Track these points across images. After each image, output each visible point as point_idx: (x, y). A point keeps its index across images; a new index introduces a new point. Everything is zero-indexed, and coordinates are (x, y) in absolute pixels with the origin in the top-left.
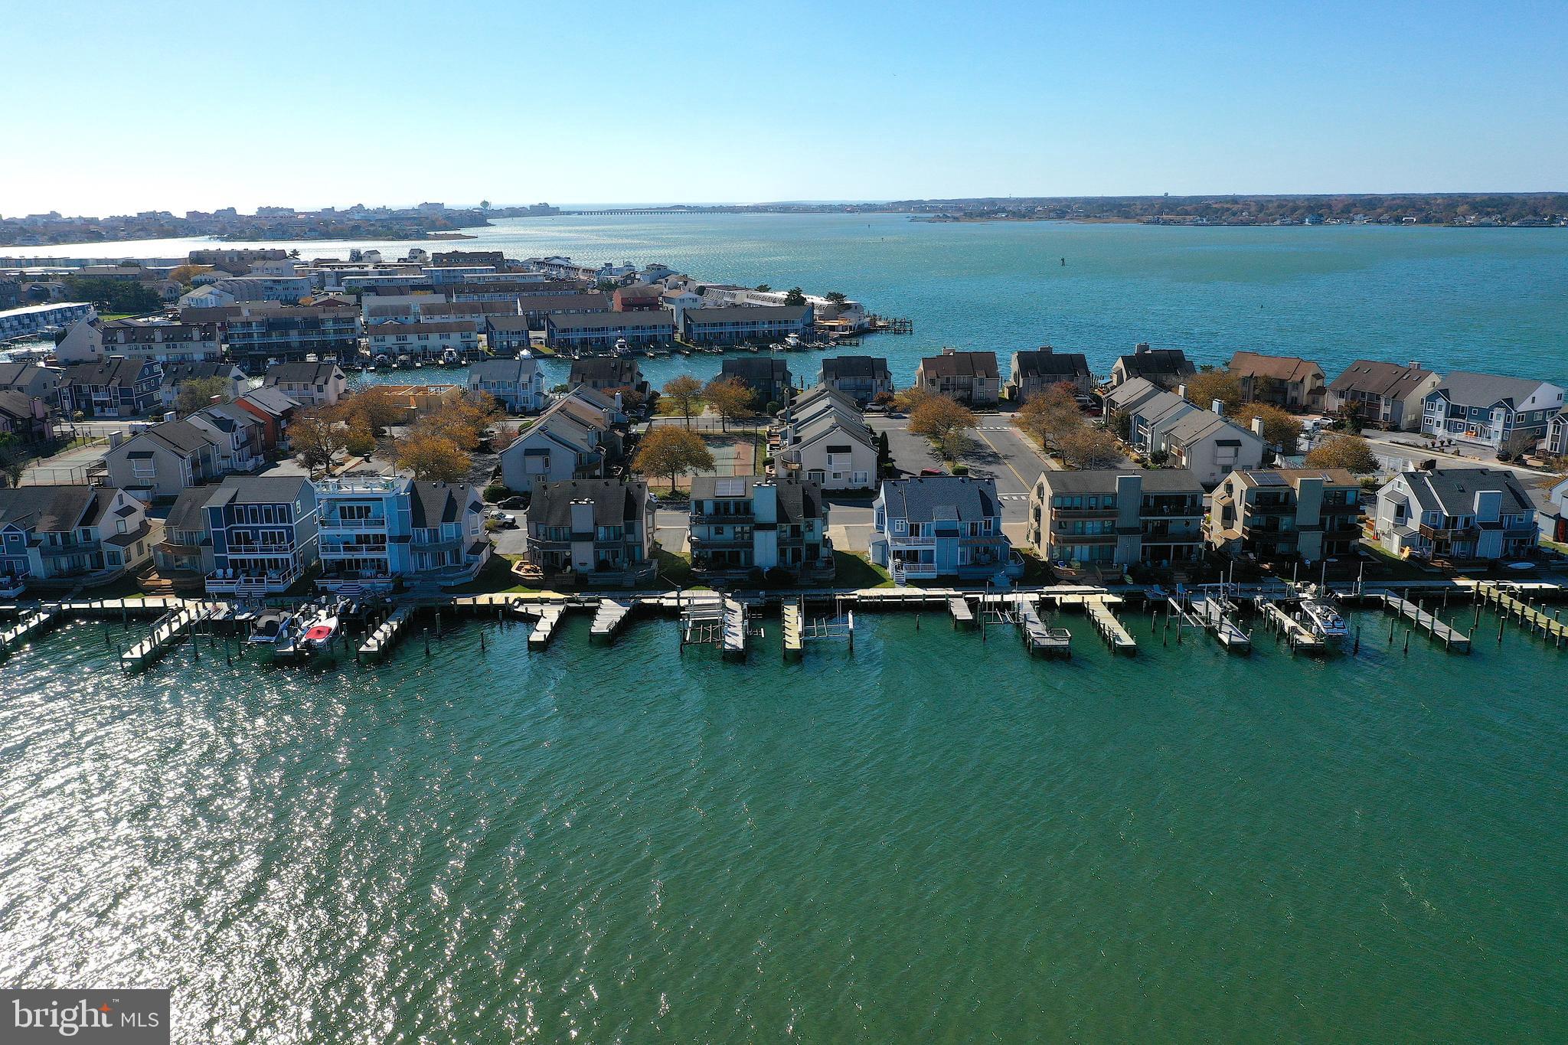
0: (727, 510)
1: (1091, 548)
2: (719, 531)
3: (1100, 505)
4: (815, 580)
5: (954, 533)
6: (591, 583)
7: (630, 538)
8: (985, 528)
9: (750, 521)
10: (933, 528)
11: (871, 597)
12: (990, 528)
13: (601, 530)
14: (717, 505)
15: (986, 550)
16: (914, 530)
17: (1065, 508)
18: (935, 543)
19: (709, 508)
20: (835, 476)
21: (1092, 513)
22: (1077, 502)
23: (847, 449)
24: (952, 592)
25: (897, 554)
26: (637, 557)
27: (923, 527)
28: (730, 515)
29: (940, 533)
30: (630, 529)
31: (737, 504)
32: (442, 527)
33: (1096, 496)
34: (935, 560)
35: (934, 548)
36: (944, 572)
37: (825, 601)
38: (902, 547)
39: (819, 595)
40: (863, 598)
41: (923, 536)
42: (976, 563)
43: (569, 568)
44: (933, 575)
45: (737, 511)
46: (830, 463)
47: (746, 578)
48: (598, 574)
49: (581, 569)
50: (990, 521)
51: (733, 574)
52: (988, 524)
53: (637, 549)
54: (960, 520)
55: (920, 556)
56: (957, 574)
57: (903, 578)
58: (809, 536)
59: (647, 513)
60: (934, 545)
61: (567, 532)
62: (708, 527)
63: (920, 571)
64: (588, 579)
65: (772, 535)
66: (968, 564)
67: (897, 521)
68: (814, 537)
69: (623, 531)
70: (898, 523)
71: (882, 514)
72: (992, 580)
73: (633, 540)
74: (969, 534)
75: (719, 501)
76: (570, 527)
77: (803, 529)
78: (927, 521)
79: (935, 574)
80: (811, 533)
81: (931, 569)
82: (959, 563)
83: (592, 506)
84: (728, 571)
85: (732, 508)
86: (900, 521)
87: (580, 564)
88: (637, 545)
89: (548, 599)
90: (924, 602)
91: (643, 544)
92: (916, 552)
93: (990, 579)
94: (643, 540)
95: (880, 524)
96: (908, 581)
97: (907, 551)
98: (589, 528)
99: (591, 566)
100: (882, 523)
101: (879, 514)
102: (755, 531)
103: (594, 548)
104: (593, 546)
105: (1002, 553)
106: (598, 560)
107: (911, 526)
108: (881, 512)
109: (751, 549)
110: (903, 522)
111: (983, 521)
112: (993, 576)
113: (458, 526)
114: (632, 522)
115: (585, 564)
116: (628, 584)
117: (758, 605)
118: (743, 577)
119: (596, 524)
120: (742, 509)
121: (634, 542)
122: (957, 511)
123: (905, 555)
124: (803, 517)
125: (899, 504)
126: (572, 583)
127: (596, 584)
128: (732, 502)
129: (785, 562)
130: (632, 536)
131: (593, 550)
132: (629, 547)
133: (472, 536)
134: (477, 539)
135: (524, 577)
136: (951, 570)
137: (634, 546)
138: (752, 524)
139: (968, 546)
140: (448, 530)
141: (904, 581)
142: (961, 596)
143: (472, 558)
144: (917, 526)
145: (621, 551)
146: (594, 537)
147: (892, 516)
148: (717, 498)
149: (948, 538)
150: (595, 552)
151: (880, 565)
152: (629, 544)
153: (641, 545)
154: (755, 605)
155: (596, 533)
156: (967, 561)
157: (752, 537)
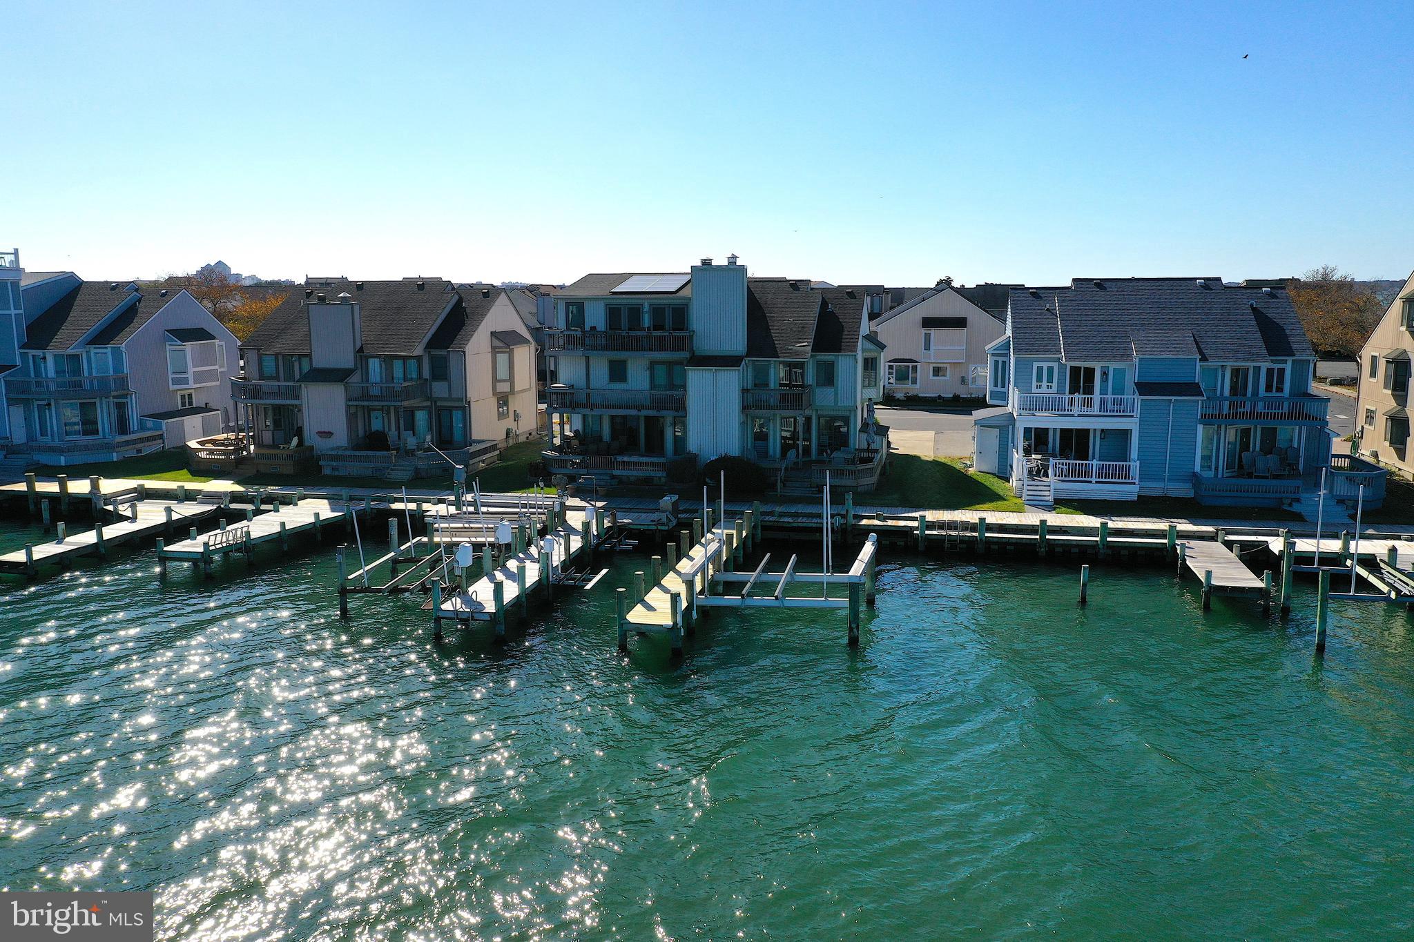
0: (635, 324)
2: (618, 372)
5: (1191, 389)
6: (327, 471)
7: (439, 389)
8: (1269, 388)
9: (685, 343)
10: (1132, 377)
12: (1280, 389)
13: (374, 365)
14: (613, 312)
15: (1269, 445)
18: (1137, 413)
19: (596, 321)
20: (937, 371)
23: (960, 322)
24: (1184, 526)
25: (1038, 440)
26: (458, 435)
27: (1105, 374)
28: (644, 329)
29: (1144, 388)
30: (440, 371)
31: (657, 311)
32: (88, 353)
34: (1134, 454)
35: (1131, 424)
36: (1156, 489)
38: (1049, 421)
41: (1104, 391)
42: (1240, 467)
43: (295, 441)
44: (1129, 492)
45: (658, 325)
46: (927, 347)
47: (660, 474)
48: (362, 454)
49: (320, 445)
50: (1282, 372)
51: (634, 466)
52: (1275, 379)
53: (457, 415)
54: (1205, 359)
55: (1095, 445)
56: (1192, 495)
57: (1048, 493)
58: (824, 399)
59: (493, 348)
60: (1132, 416)
61: (306, 368)
62: (587, 359)
63: (1094, 480)
64: (320, 463)
65: (729, 383)
66: (1220, 475)
67: (1036, 365)
68: (836, 401)
69: (426, 373)
70: (1040, 369)
71: (1004, 363)
72: (1296, 508)
73: (446, 395)
74: (1227, 392)
75: (618, 302)
76: (309, 356)
77: (810, 378)
78: (1114, 359)
79: (1136, 488)
80: (829, 391)
81: (1124, 474)
82: (1197, 469)
83: (352, 308)
84: (620, 459)
85: (646, 321)
86: (1045, 365)
87: (318, 433)
88: (457, 408)
89: (199, 492)
90: (1103, 545)
91: (469, 405)
92: (1083, 434)
93: (1290, 505)
94: (468, 396)
95: (999, 389)
96: (1061, 503)
97: (1062, 430)
98: (345, 359)
99: (341, 437)
100: (1003, 386)
101: (997, 363)
102: (690, 372)
103: (350, 403)
104: (348, 399)
105: (1302, 453)
106: (365, 431)
107: (1075, 371)
108: (1000, 359)
109: (680, 413)
110: (1055, 365)
111: (1264, 366)
112: (1298, 500)
113: (117, 353)
114: (443, 352)
115: (329, 434)
116: (396, 475)
117: (651, 527)
118: (652, 474)
119: (361, 350)
120: (668, 323)
121: (450, 399)
122: (1195, 340)
123: (1054, 442)
124: (809, 349)
125: (1045, 330)
126: (289, 470)
127: (337, 473)
128: (646, 308)
129: (764, 453)
130: (445, 384)
131: (348, 407)
132: (439, 410)
133: (172, 387)
134: (183, 397)
135: (202, 455)
136: (1171, 485)
137: (450, 410)
138: (685, 355)
139: (1223, 427)
140: (99, 361)
141: (1051, 498)
142: (1212, 538)
143: (150, 423)
144: (1090, 373)
145: (421, 417)
146: (355, 379)
147: (1026, 353)
148: (615, 296)
149: (1173, 398)
150: (353, 410)
151: (993, 474)
152: (439, 403)
153: (464, 407)
154: (646, 527)
155: (359, 370)
156: (1217, 469)
157: (683, 386)
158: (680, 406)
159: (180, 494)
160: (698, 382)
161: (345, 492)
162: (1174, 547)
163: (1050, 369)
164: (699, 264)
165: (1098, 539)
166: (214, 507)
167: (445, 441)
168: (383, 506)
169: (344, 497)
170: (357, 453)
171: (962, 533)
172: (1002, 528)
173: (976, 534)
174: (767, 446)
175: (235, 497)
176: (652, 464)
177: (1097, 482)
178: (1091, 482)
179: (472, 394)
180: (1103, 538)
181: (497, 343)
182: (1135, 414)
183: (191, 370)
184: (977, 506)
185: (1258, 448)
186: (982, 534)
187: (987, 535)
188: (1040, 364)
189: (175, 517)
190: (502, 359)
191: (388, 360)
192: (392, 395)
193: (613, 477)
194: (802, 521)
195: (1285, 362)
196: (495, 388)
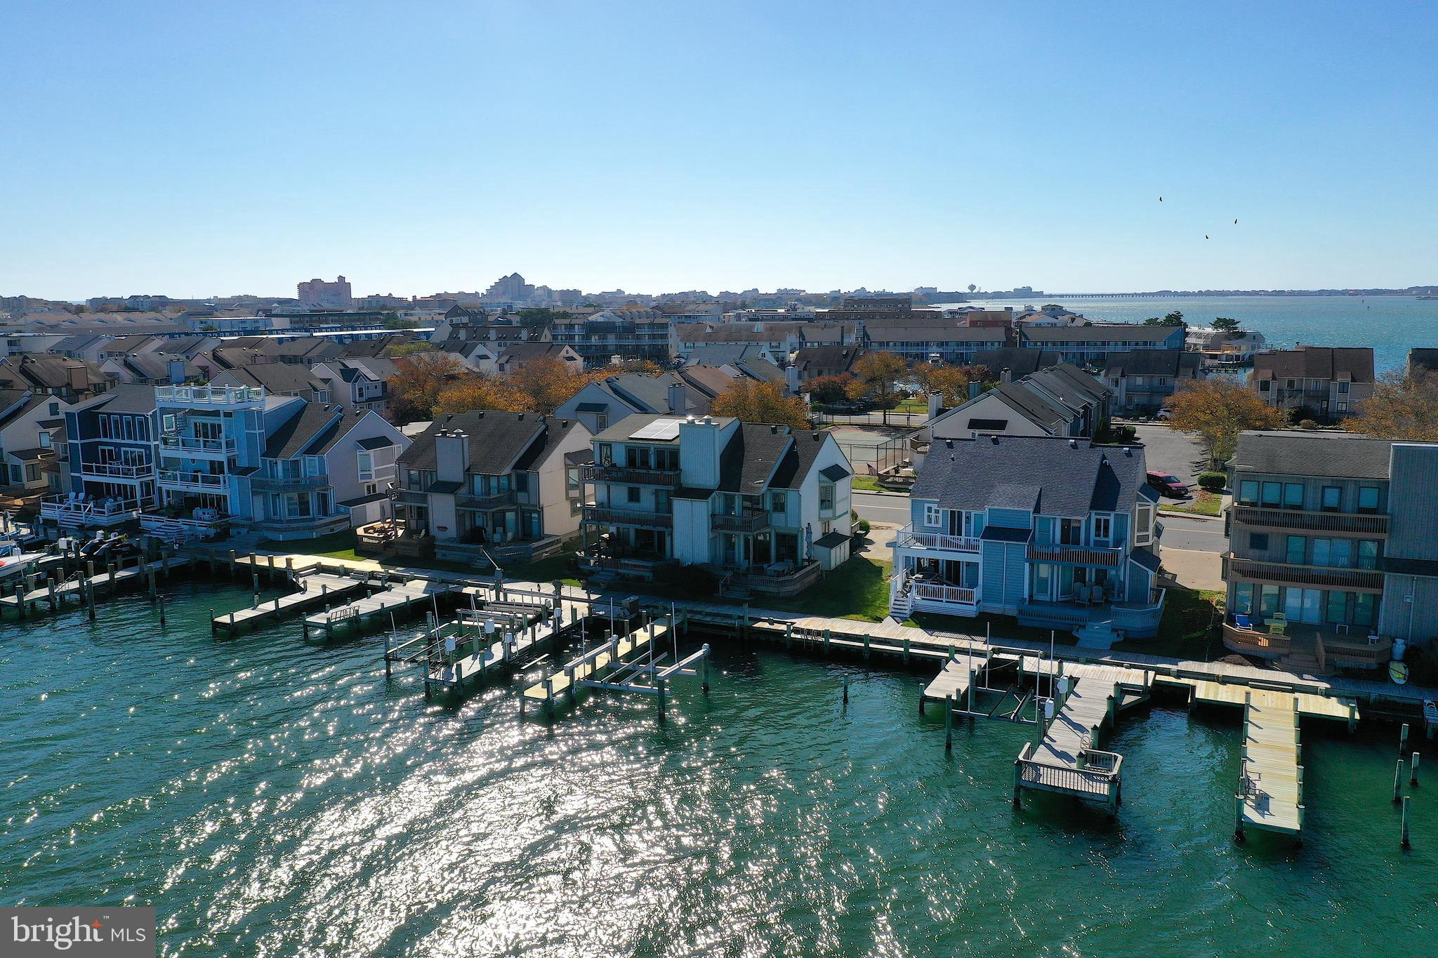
0: (645, 463)
1: (1326, 595)
2: (634, 496)
3: (1349, 504)
5: (1023, 535)
7: (522, 497)
8: (1098, 535)
9: (675, 479)
10: (985, 522)
11: (809, 632)
12: (1106, 535)
13: (477, 479)
14: (631, 453)
17: (1265, 505)
18: (985, 551)
19: (620, 458)
21: (1330, 520)
22: (1294, 495)
23: (1000, 425)
26: (535, 531)
27: (967, 518)
28: (651, 468)
29: (993, 533)
30: (523, 484)
31: (660, 453)
32: (304, 459)
33: (1340, 484)
34: (978, 583)
35: (977, 558)
36: (996, 608)
37: (733, 629)
39: (730, 617)
40: (797, 631)
41: (966, 533)
43: (423, 532)
45: (660, 465)
47: (648, 574)
48: (466, 546)
49: (440, 535)
50: (1107, 521)
51: (631, 567)
52: (1102, 527)
53: (535, 516)
54: (1039, 512)
56: (1017, 615)
58: (778, 520)
59: (566, 464)
60: (979, 553)
61: (433, 481)
62: (609, 485)
63: (944, 599)
64: (435, 550)
65: (702, 510)
66: (1054, 600)
67: (927, 505)
68: (786, 522)
69: (514, 487)
70: (929, 509)
72: (1079, 633)
73: (528, 502)
74: (1058, 538)
75: (633, 445)
76: (436, 472)
77: (768, 507)
78: (974, 507)
79: (974, 608)
80: (782, 515)
81: (969, 596)
82: (1026, 595)
83: (462, 442)
85: (652, 461)
86: (934, 506)
87: (438, 527)
88: (534, 511)
89: (352, 570)
91: (542, 509)
93: (1077, 631)
94: (541, 503)
97: (947, 561)
98: (457, 475)
99: (452, 532)
102: (676, 500)
103: (459, 508)
104: (457, 505)
105: (1127, 586)
106: (467, 528)
107: (952, 513)
109: (671, 529)
112: (1084, 627)
113: (322, 461)
114: (524, 472)
115: (445, 528)
118: (643, 574)
119: (468, 470)
120: (667, 462)
121: (530, 505)
122: (1040, 495)
123: (941, 571)
124: (767, 484)
126: (416, 554)
127: (445, 558)
128: (652, 448)
129: (731, 560)
130: (526, 494)
131: (456, 510)
132: (523, 512)
133: (360, 481)
134: (369, 487)
136: (1007, 607)
137: (531, 512)
138: (674, 488)
140: (310, 465)
141: (910, 612)
142: (985, 655)
143: (342, 509)
144: (960, 517)
145: (510, 517)
146: (463, 490)
147: (919, 496)
148: (631, 441)
149: (1005, 542)
150: (461, 513)
152: (523, 507)
153: (539, 511)
155: (467, 484)
156: (1052, 594)
157: (670, 510)
158: (669, 523)
159: (342, 571)
160: (681, 507)
162: (948, 660)
163: (937, 509)
165: (903, 650)
166: (355, 583)
168: (458, 589)
169: (438, 580)
170: (459, 544)
171: (815, 638)
172: (840, 636)
173: (822, 640)
174: (734, 554)
175: (372, 575)
176: (643, 567)
177: (946, 602)
178: (942, 601)
179: (544, 501)
180: (907, 650)
181: (570, 461)
182: (981, 552)
183: (374, 468)
185: (1093, 579)
186: (827, 640)
187: (831, 641)
188: (930, 505)
189: (328, 591)
190: (573, 473)
191: (486, 478)
192: (490, 502)
193: (618, 574)
194: (718, 621)
195: (1109, 515)
196: (567, 494)
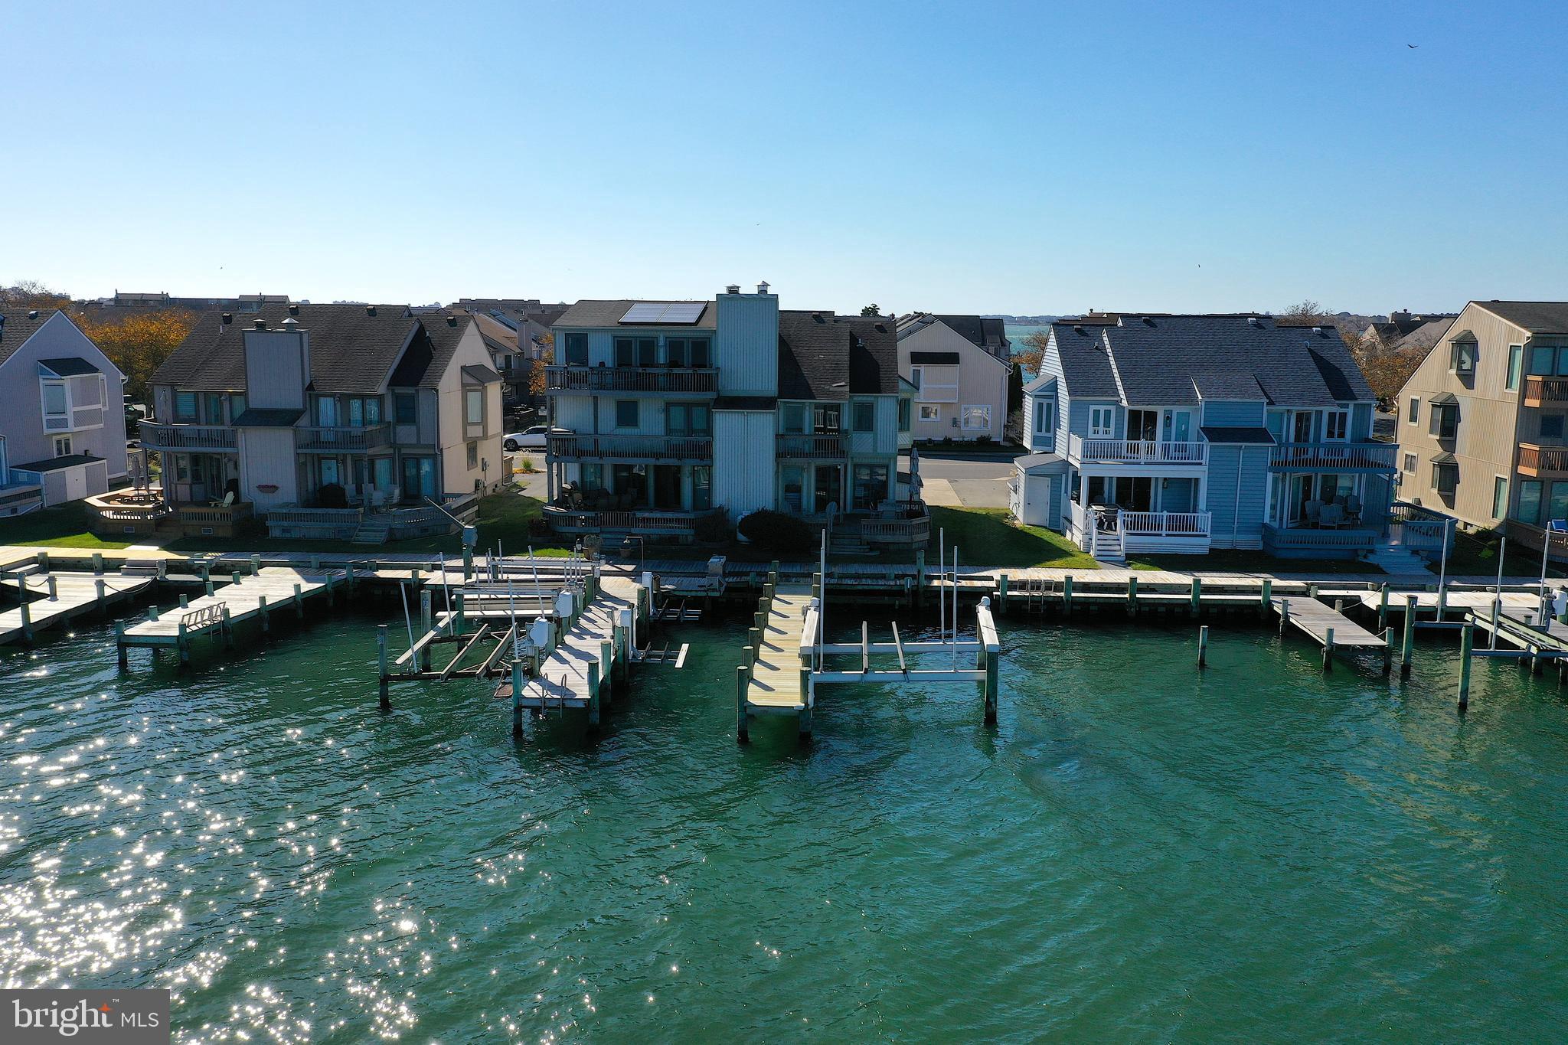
0: (648, 360)
2: (627, 415)
4: (873, 546)
5: (1258, 435)
6: (275, 533)
7: (405, 434)
8: (1330, 434)
9: (707, 383)
10: (1197, 421)
12: (1342, 435)
13: (327, 406)
14: (622, 346)
15: (1329, 494)
16: (1140, 424)
18: (1205, 460)
20: (926, 411)
24: (1277, 581)
26: (427, 488)
27: (1168, 419)
28: (658, 366)
29: (1213, 433)
30: (406, 412)
31: (675, 346)
34: (1202, 504)
35: (1200, 473)
36: (1225, 542)
37: (900, 593)
38: (1111, 469)
39: (883, 577)
40: (1013, 586)
41: (1167, 437)
42: (1303, 518)
43: (230, 496)
44: (1200, 545)
45: (676, 361)
47: (687, 533)
49: (263, 502)
50: (1343, 416)
51: (654, 523)
52: (1337, 424)
53: (426, 465)
54: (1271, 403)
55: (1156, 494)
56: (1261, 547)
57: (1117, 548)
58: (862, 445)
59: (464, 385)
60: (1200, 464)
61: (239, 410)
62: (596, 398)
63: (1164, 532)
64: (268, 523)
65: (763, 426)
66: (1284, 526)
67: (1092, 408)
68: (875, 448)
69: (389, 416)
70: (1097, 413)
71: (1049, 406)
72: (1372, 559)
73: (414, 441)
74: (1292, 439)
75: (628, 334)
76: (245, 395)
77: (846, 422)
78: (1177, 402)
79: (1207, 541)
80: (867, 437)
81: (1195, 524)
82: (1267, 520)
83: (301, 339)
84: (639, 515)
85: (662, 357)
86: (1102, 408)
87: (259, 487)
88: (427, 456)
90: (1197, 603)
91: (442, 452)
92: (1144, 483)
93: (1365, 557)
94: (441, 442)
95: (1043, 434)
96: (1132, 559)
97: (1118, 478)
98: (291, 397)
99: (288, 490)
100: (1048, 430)
101: (1040, 405)
102: (717, 415)
103: (299, 451)
104: (298, 446)
105: (1363, 502)
106: (315, 484)
107: (1134, 415)
108: (1045, 402)
109: (706, 462)
110: (1113, 408)
111: (1327, 410)
112: (1372, 551)
114: (410, 390)
115: (273, 488)
116: (363, 537)
117: (699, 594)
118: (678, 532)
119: (310, 387)
120: (687, 357)
121: (418, 445)
122: (1259, 383)
123: (1110, 491)
124: (847, 389)
125: (1097, 369)
126: (225, 532)
127: (288, 535)
128: (661, 340)
129: (798, 507)
130: (414, 428)
131: (297, 456)
132: (404, 459)
133: (46, 431)
134: (58, 443)
135: (109, 514)
136: (1241, 537)
137: (417, 460)
138: (710, 396)
139: (1288, 474)
141: (1122, 554)
142: (1305, 593)
143: (23, 475)
144: (1151, 417)
145: (382, 467)
146: (304, 421)
147: (1082, 395)
148: (622, 327)
149: (1244, 444)
150: (302, 460)
151: (1045, 527)
152: (403, 451)
153: (435, 455)
154: (694, 594)
155: (308, 411)
156: (1281, 519)
157: (709, 431)
158: (704, 453)
159: (98, 564)
160: (726, 425)
161: (314, 558)
162: (1270, 604)
163: (1108, 413)
164: (724, 291)
165: (1190, 597)
166: (148, 579)
167: (411, 497)
168: (366, 574)
169: (314, 563)
170: (308, 511)
171: (1046, 594)
172: (1086, 587)
173: (1062, 594)
175: (172, 567)
176: (678, 520)
177: (1167, 535)
178: (1161, 535)
179: (445, 441)
180: (1196, 596)
181: (470, 380)
182: (1203, 462)
183: (71, 409)
184: (1048, 563)
185: (1318, 497)
186: (1068, 593)
187: (1073, 595)
188: (1097, 407)
189: (108, 592)
190: (474, 398)
191: (344, 399)
192: (350, 441)
194: (868, 584)
195: (1347, 406)
196: (465, 432)
